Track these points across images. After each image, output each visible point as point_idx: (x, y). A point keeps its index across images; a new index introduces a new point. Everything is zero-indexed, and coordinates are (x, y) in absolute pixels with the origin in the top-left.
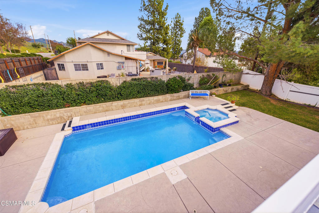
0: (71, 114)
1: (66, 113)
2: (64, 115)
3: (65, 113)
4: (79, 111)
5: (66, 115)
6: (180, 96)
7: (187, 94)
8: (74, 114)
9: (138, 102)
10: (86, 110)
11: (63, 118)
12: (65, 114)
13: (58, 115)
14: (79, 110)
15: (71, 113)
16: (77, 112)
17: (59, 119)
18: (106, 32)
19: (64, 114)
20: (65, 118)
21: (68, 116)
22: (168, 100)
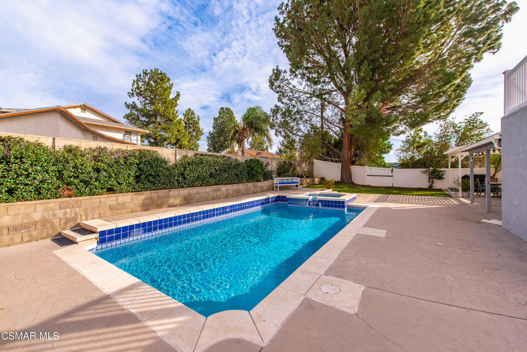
0: (76, 213)
1: (62, 211)
2: (54, 215)
3: (61, 208)
4: (99, 207)
5: (61, 216)
6: (263, 186)
7: (270, 184)
8: (83, 213)
9: (211, 193)
10: (115, 202)
11: (48, 225)
12: (60, 213)
13: (37, 216)
14: (98, 204)
15: (77, 209)
16: (93, 209)
17: (39, 226)
18: (80, 106)
19: (56, 212)
20: (56, 222)
21: (66, 219)
22: (250, 192)
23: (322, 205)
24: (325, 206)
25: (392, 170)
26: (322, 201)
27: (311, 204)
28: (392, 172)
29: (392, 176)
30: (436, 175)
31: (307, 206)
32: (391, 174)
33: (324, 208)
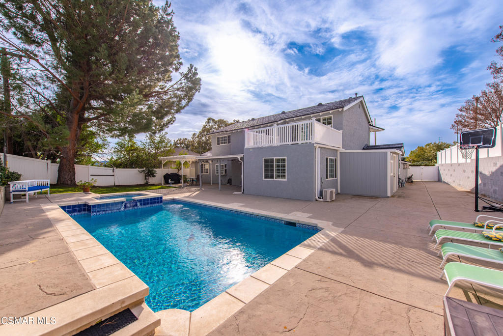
23: (141, 205)
24: (144, 204)
25: (113, 170)
26: (140, 201)
27: (128, 205)
28: (113, 172)
29: (114, 175)
30: (150, 174)
31: (123, 208)
32: (112, 174)
33: (143, 207)
